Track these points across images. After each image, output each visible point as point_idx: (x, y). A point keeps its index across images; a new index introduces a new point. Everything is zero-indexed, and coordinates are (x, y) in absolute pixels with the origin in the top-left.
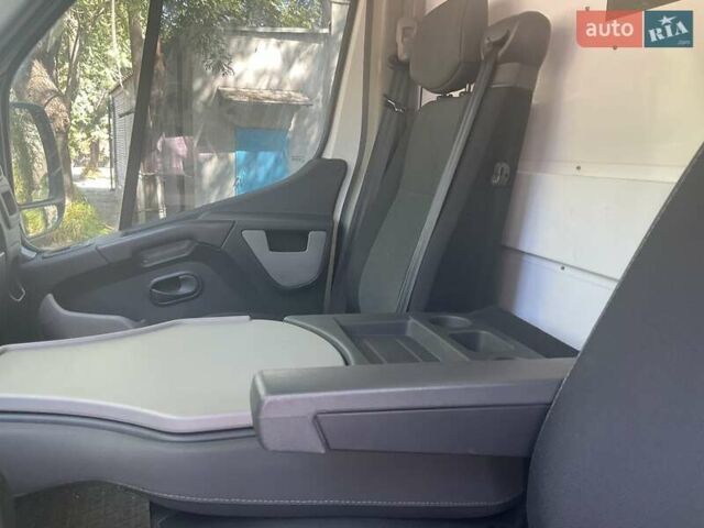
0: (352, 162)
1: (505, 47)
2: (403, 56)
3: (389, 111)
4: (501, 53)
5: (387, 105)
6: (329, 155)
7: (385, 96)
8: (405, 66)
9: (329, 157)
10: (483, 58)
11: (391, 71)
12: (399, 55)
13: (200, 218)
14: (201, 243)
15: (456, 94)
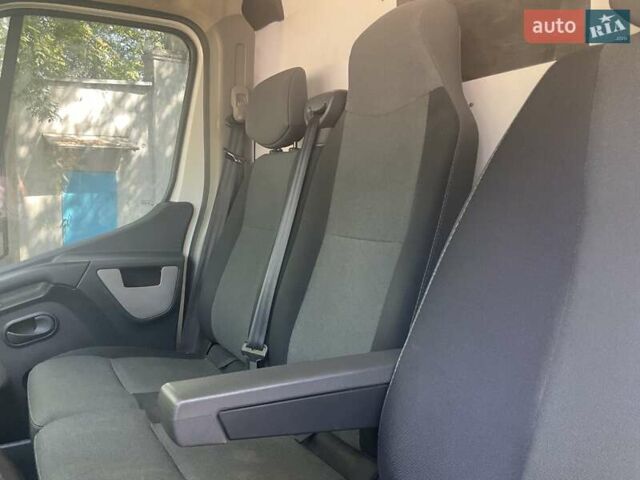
0: (197, 204)
1: (324, 116)
2: (238, 117)
3: (229, 161)
4: (321, 120)
5: (227, 156)
6: (176, 198)
7: (225, 149)
8: (241, 125)
9: (177, 200)
10: (307, 123)
11: (229, 129)
12: (235, 116)
13: (54, 261)
14: (56, 284)
15: (286, 149)
